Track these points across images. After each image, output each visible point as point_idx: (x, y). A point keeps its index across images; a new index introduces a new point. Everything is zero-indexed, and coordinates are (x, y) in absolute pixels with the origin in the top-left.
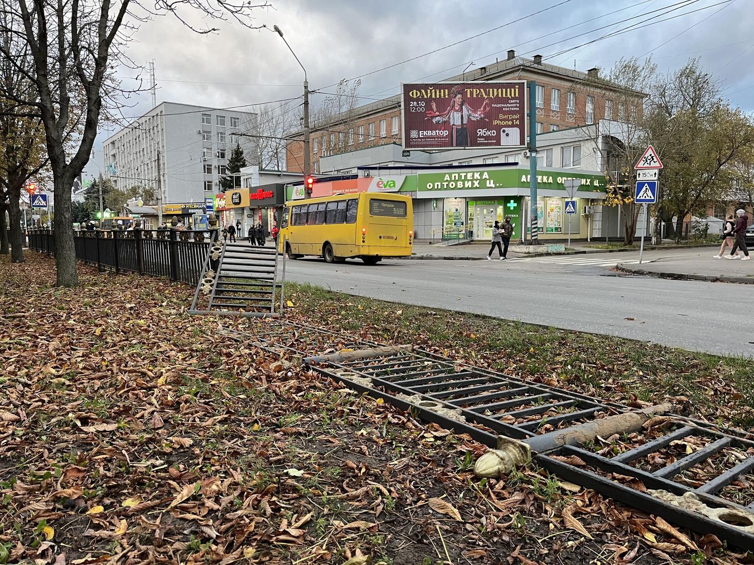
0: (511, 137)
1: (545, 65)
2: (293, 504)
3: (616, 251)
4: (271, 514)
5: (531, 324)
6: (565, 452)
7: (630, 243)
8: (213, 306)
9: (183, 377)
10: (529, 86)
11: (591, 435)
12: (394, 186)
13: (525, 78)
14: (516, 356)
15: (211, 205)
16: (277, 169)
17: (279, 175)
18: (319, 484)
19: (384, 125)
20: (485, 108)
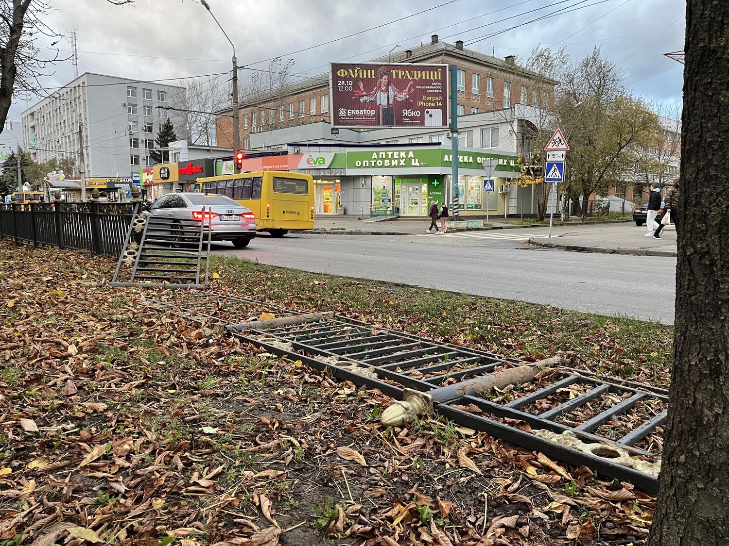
0: (435, 118)
1: (466, 51)
2: (206, 458)
3: (530, 227)
4: (183, 468)
5: (445, 291)
6: (465, 401)
7: (542, 219)
8: (135, 278)
9: (101, 347)
10: (451, 69)
11: (488, 385)
12: (324, 163)
13: (447, 62)
14: (430, 320)
15: (138, 179)
16: (207, 145)
17: (208, 150)
18: (233, 439)
19: (313, 104)
20: (410, 89)
